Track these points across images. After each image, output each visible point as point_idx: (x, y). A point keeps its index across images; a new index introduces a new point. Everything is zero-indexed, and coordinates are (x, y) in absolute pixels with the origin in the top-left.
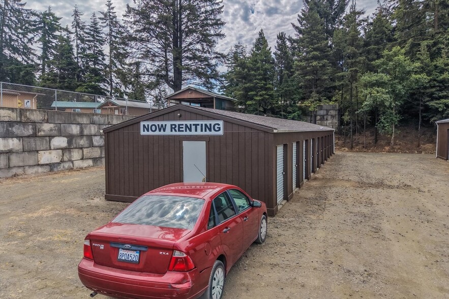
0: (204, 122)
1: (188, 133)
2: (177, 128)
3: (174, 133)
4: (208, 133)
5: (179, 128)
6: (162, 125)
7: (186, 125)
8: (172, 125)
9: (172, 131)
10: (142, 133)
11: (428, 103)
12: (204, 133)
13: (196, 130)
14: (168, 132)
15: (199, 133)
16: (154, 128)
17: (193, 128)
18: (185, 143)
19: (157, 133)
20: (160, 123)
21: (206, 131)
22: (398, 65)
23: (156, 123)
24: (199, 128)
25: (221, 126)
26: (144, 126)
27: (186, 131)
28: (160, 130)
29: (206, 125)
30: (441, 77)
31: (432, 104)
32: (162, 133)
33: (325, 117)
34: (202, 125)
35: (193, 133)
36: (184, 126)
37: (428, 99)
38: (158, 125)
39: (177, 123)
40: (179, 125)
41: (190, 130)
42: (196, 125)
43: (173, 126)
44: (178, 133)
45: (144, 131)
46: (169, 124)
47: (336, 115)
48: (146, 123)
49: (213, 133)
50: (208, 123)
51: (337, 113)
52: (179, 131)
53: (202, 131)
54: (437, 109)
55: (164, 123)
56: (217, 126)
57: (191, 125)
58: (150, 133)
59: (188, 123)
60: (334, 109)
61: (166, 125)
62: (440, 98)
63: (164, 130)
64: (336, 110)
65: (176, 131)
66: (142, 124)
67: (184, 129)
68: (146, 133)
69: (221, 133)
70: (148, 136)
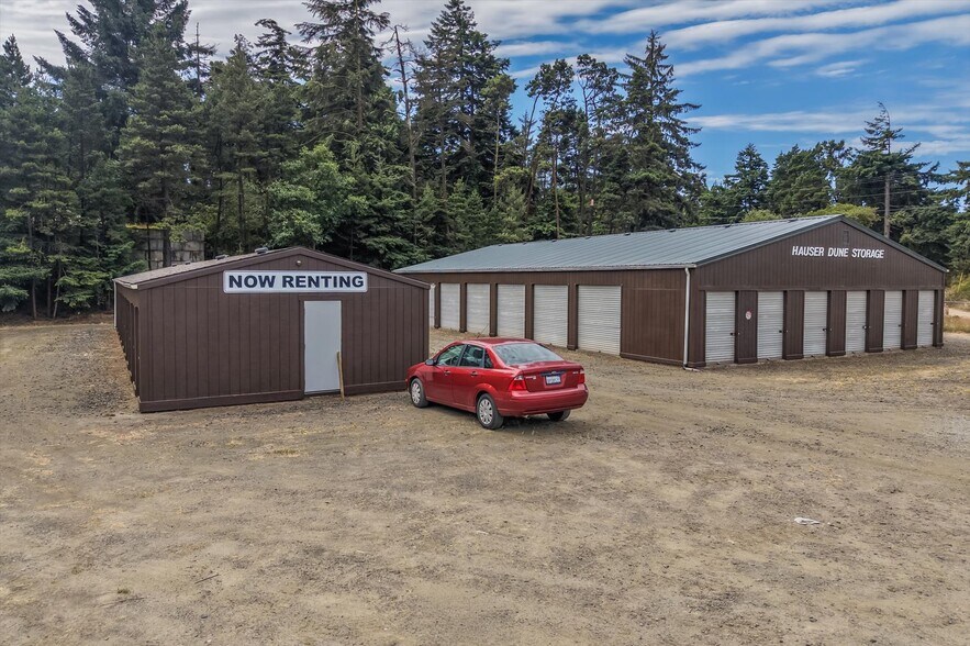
0: (338, 274)
1: (314, 289)
2: (294, 283)
3: (288, 289)
4: (345, 289)
5: (298, 282)
6: (267, 278)
7: (310, 279)
8: (284, 277)
9: (284, 286)
10: (227, 289)
11: (364, 241)
12: (338, 289)
13: (326, 285)
14: (278, 287)
15: (331, 288)
16: (251, 282)
17: (322, 281)
18: (307, 304)
19: (258, 289)
20: (263, 274)
21: (341, 286)
22: (326, 175)
23: (256, 274)
24: (331, 282)
25: (365, 280)
26: (232, 278)
27: (310, 286)
28: (263, 285)
29: (342, 278)
30: (380, 204)
31: (370, 242)
32: (267, 289)
33: (178, 255)
34: (335, 278)
35: (322, 288)
36: (306, 280)
37: (364, 234)
38: (260, 277)
39: (294, 274)
40: (298, 278)
41: (317, 285)
42: (326, 278)
43: (288, 279)
44: (296, 289)
45: (231, 286)
46: (279, 275)
47: (200, 251)
48: (236, 274)
49: (352, 289)
50: (345, 275)
51: (202, 249)
52: (298, 286)
53: (335, 286)
54: (377, 250)
55: (270, 274)
56: (357, 280)
57: (318, 278)
58: (244, 289)
59: (314, 275)
60: (195, 239)
61: (274, 277)
62: (378, 234)
63: (271, 285)
64: (200, 242)
65: (292, 286)
66: (227, 275)
67: (306, 283)
68: (235, 289)
69: (364, 289)
70: (240, 294)
